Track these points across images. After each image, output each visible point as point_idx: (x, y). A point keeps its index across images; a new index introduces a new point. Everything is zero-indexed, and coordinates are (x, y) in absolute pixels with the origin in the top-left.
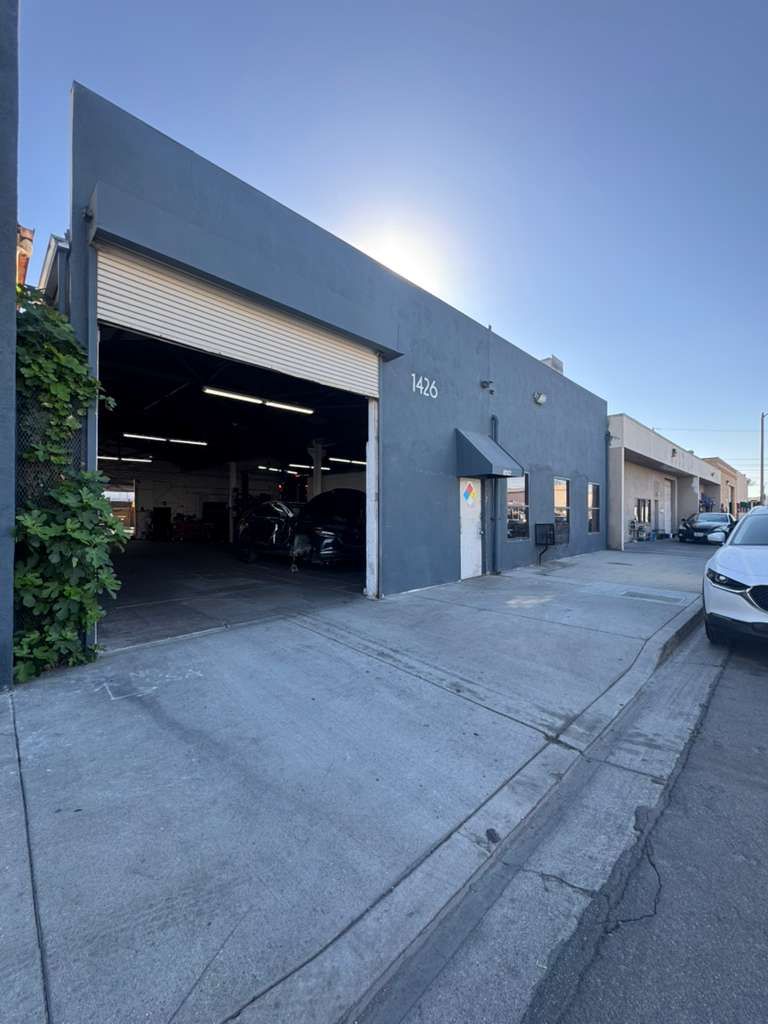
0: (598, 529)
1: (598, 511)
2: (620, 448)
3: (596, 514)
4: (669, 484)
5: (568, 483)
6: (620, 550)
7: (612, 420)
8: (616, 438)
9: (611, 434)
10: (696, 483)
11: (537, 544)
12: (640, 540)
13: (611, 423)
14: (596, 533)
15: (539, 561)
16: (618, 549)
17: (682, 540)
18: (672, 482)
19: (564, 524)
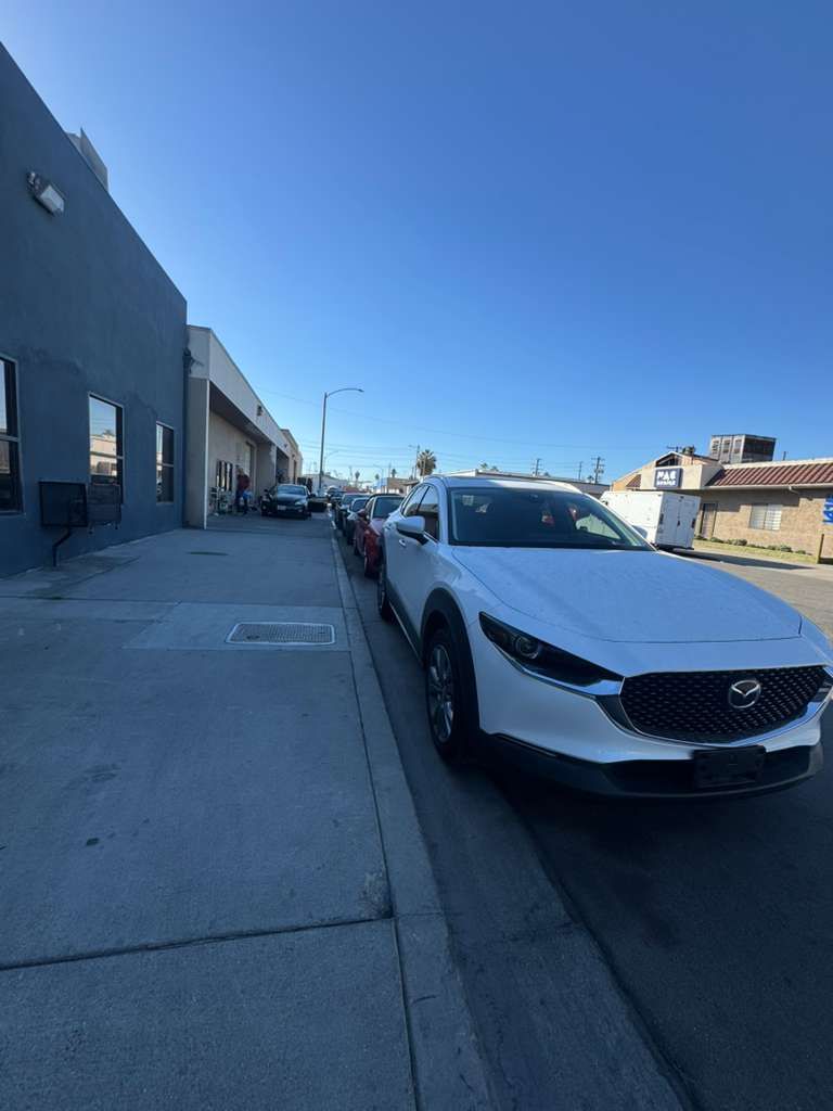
0: (171, 499)
1: (171, 469)
2: (205, 380)
3: (168, 474)
4: (248, 448)
5: (119, 411)
6: (201, 527)
7: (193, 334)
8: (198, 363)
9: (193, 355)
10: (273, 453)
11: (46, 525)
12: (222, 512)
13: (192, 336)
14: (168, 503)
15: (52, 560)
16: (199, 527)
17: (265, 514)
18: (251, 446)
19: (112, 489)
